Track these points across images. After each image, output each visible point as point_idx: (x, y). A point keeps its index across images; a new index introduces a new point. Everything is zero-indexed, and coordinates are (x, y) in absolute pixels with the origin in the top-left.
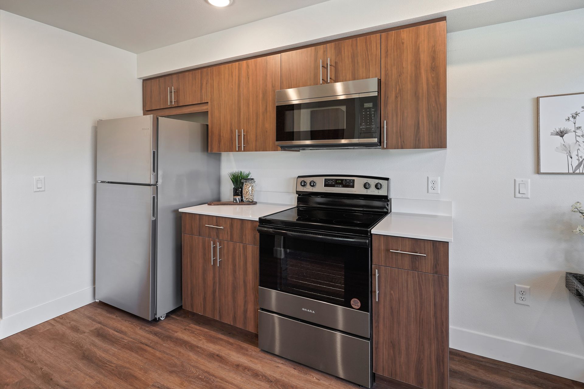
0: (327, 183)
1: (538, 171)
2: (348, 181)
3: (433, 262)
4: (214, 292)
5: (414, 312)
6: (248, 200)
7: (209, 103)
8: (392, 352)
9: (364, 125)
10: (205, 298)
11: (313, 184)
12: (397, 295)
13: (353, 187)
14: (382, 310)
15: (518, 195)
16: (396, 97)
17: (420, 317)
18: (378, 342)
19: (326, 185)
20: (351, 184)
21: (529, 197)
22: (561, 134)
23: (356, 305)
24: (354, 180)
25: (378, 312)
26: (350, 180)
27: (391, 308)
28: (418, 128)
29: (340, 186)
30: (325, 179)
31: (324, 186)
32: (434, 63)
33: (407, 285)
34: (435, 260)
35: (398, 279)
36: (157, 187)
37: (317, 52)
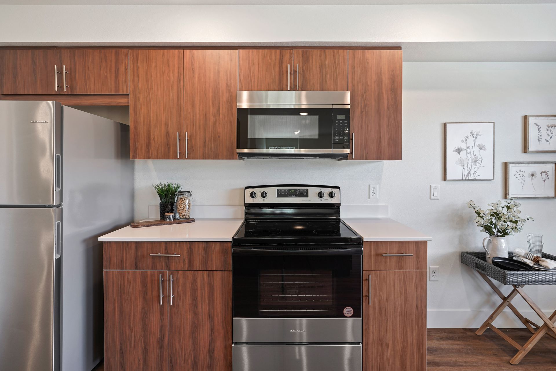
0: (280, 193)
1: (445, 179)
2: (302, 190)
3: (415, 260)
4: (161, 339)
5: (400, 307)
6: (184, 217)
7: (131, 96)
8: (380, 348)
9: (337, 136)
10: (145, 351)
11: (263, 195)
12: (386, 295)
13: (307, 196)
14: (371, 312)
15: (432, 197)
16: (362, 112)
17: (404, 310)
18: (368, 343)
19: (278, 196)
20: (305, 193)
21: (439, 198)
22: (459, 151)
23: (348, 313)
24: (308, 190)
25: (368, 315)
26: (303, 190)
27: (380, 308)
28: (380, 141)
29: (294, 196)
30: (277, 189)
31: (277, 197)
32: (393, 86)
33: (394, 284)
34: (417, 258)
35: (387, 280)
36: (62, 209)
37: (283, 56)
